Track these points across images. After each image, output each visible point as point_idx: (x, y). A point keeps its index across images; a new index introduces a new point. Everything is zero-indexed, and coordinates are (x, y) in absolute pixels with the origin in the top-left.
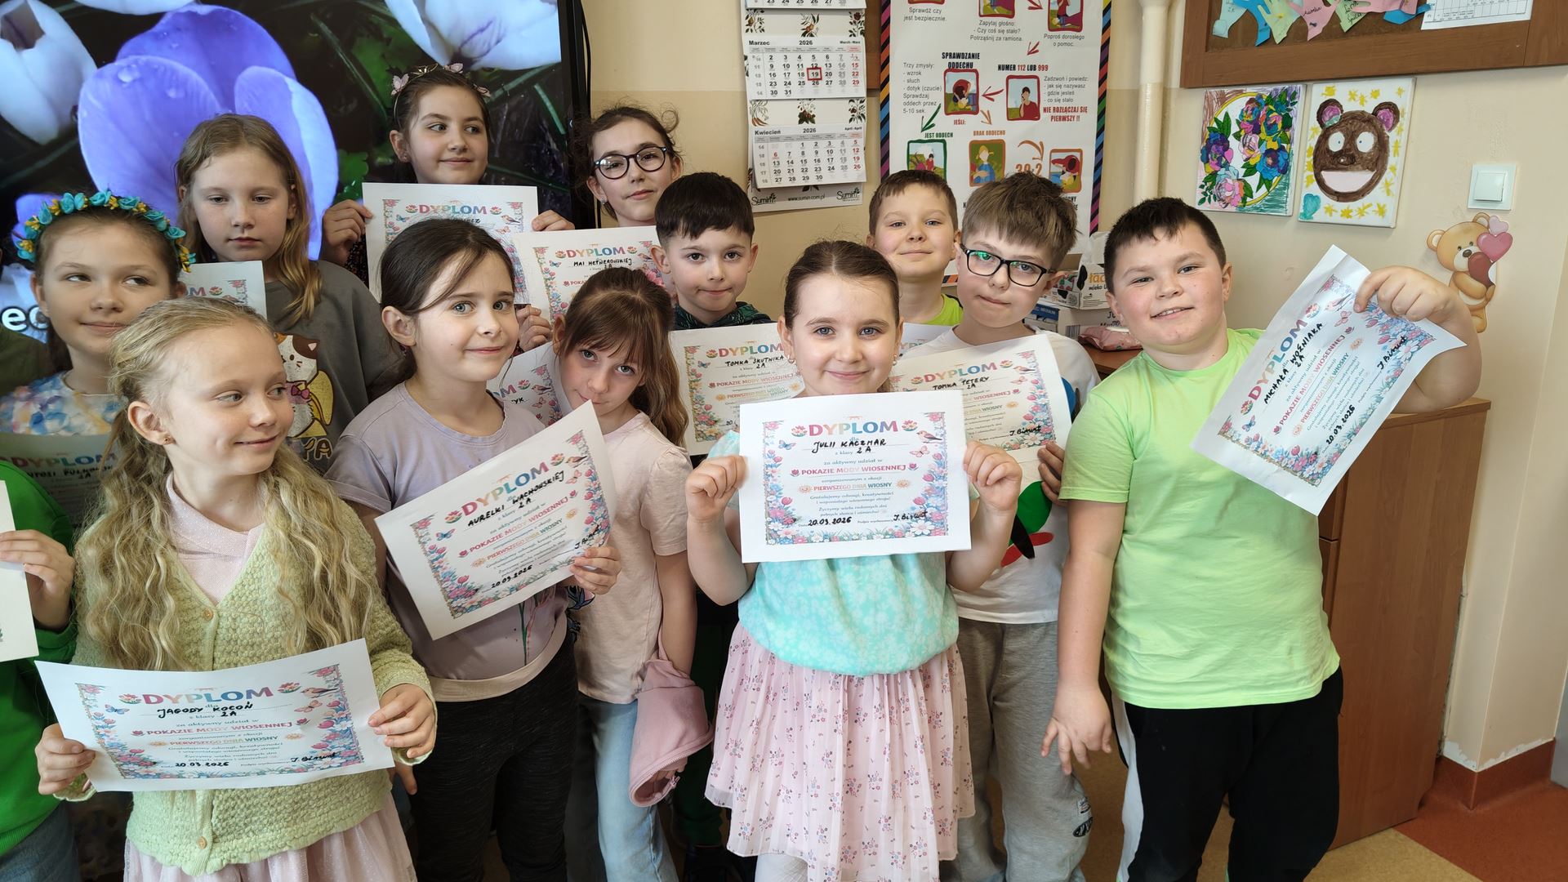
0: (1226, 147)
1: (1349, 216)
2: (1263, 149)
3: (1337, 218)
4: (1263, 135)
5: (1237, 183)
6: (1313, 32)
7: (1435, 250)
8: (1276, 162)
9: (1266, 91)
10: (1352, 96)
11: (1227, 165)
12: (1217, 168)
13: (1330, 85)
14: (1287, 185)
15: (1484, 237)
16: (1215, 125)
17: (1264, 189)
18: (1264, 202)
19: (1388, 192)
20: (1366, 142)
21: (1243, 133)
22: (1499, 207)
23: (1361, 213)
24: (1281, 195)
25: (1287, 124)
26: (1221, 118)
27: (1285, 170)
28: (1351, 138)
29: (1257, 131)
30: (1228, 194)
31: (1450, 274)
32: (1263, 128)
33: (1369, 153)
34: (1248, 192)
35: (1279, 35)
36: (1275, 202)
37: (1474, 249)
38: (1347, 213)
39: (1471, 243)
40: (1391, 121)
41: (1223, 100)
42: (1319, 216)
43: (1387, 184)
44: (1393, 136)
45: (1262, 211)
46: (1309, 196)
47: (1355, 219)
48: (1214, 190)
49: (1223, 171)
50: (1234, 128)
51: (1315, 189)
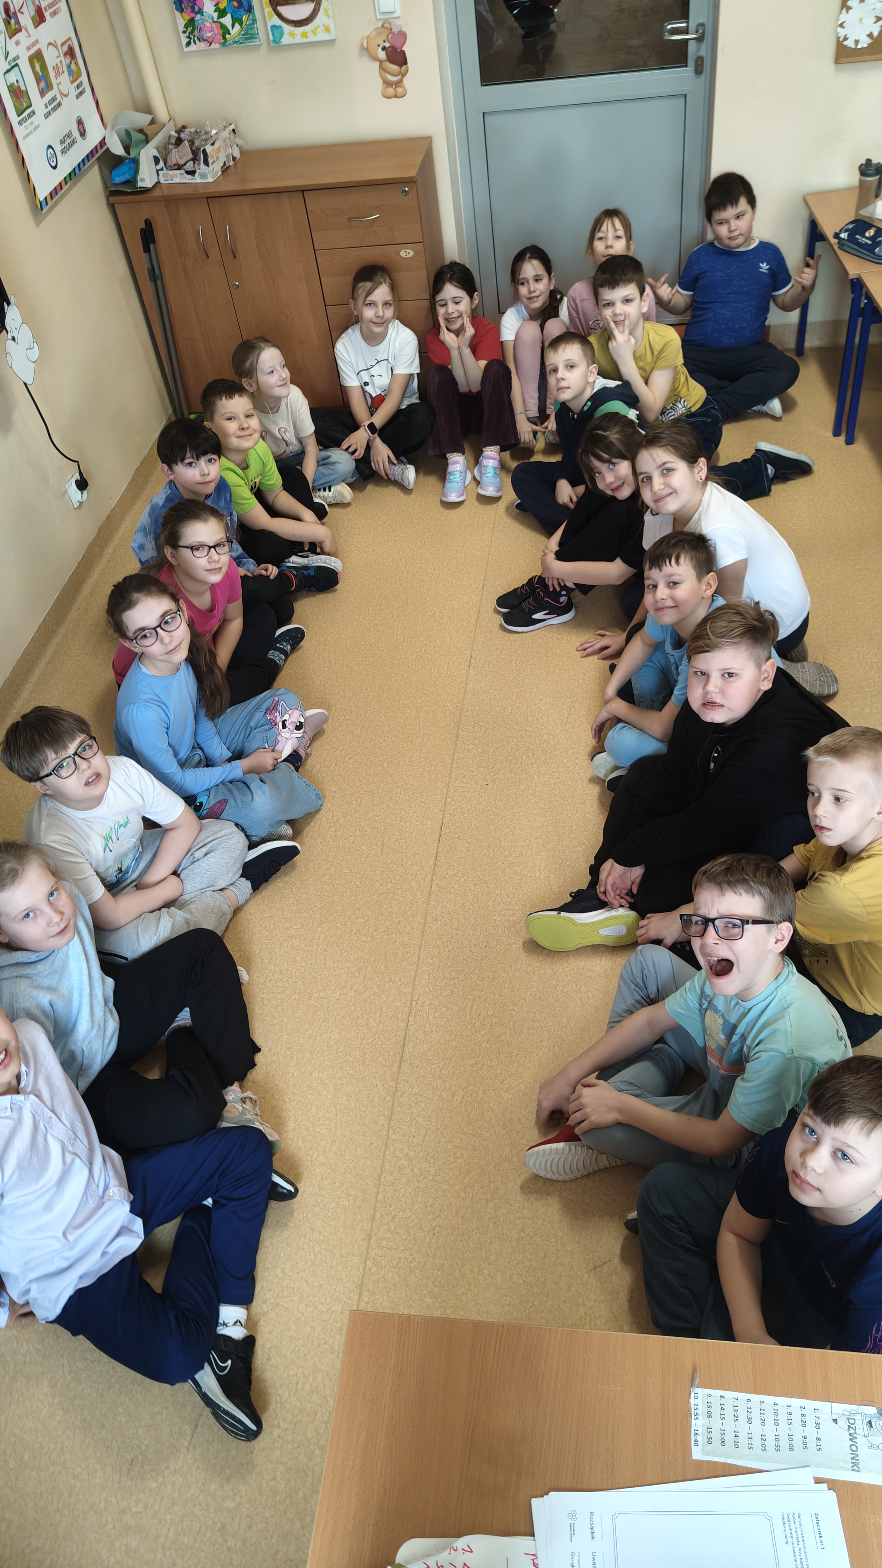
1: (306, 37)
3: (298, 39)
5: (214, 25)
7: (367, 49)
8: (240, 4)
11: (200, 12)
12: (193, 15)
14: (254, 21)
15: (390, 36)
17: (237, 26)
18: (240, 36)
19: (328, 16)
22: (395, 15)
23: (314, 32)
24: (253, 29)
27: (250, 9)
30: (209, 35)
31: (378, 64)
34: (225, 31)
36: (249, 35)
37: (387, 45)
38: (304, 35)
39: (384, 41)
42: (285, 40)
43: (326, 11)
45: (241, 43)
46: (274, 27)
47: (311, 38)
48: (196, 33)
49: (198, 17)
51: (276, 21)
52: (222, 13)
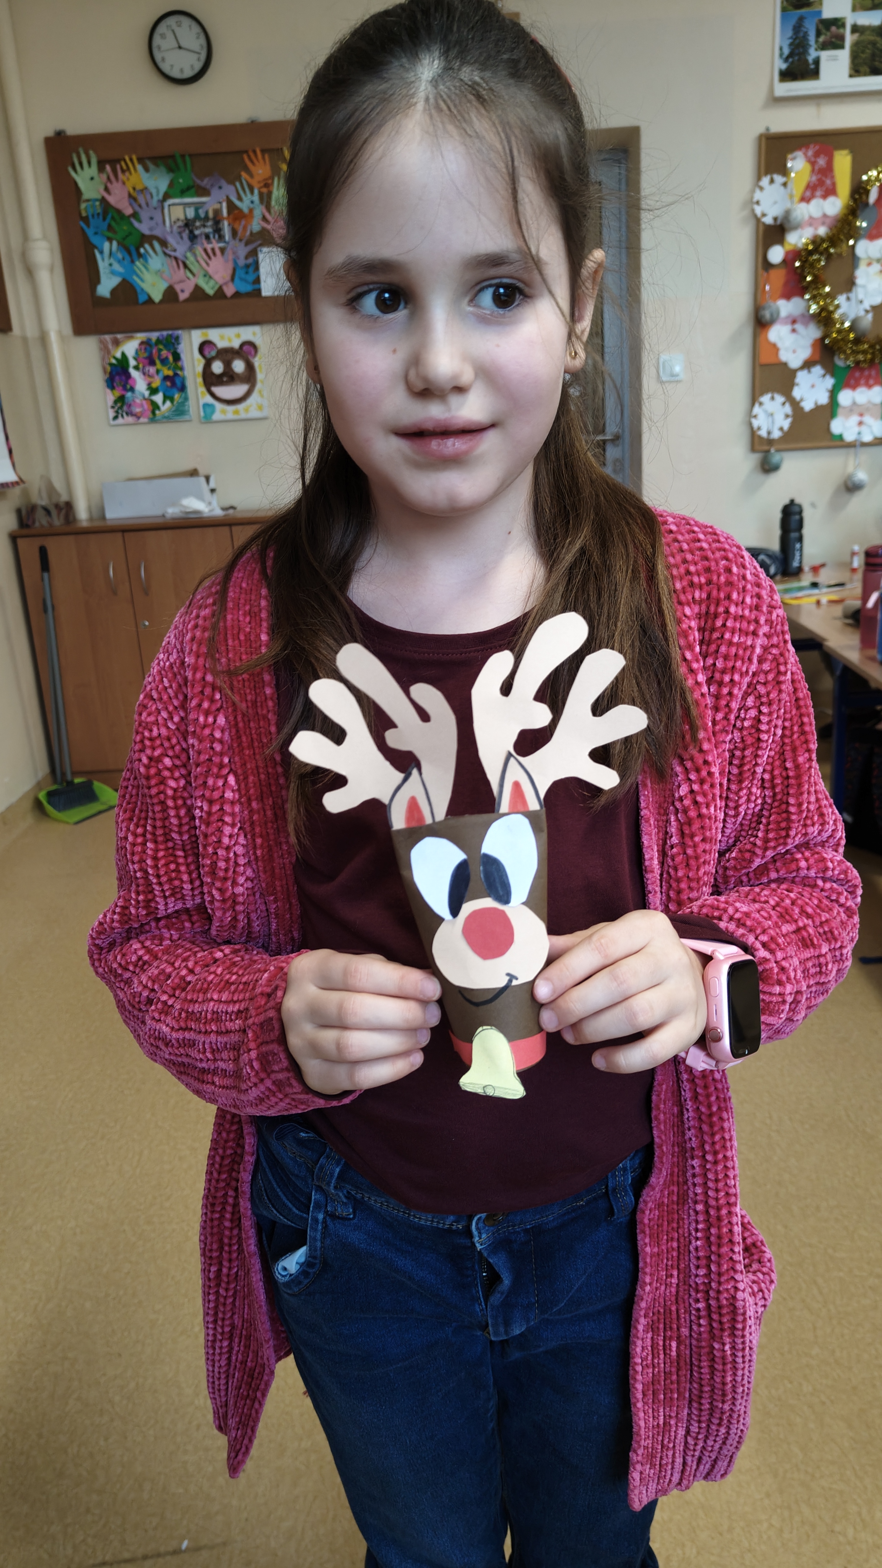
0: (128, 376)
1: (238, 414)
2: (161, 375)
3: (230, 417)
4: (159, 365)
5: (144, 402)
6: (183, 296)
8: (174, 384)
9: (154, 336)
10: (222, 337)
11: (132, 389)
12: (123, 392)
13: (204, 331)
14: (187, 399)
16: (114, 361)
17: (168, 403)
18: (171, 412)
19: (262, 396)
20: (239, 366)
21: (141, 366)
23: (247, 410)
24: (184, 406)
25: (177, 357)
26: (118, 355)
27: (183, 388)
28: (228, 365)
29: (152, 363)
30: (138, 410)
32: (158, 362)
33: (243, 373)
34: (155, 406)
35: (157, 297)
36: (180, 412)
38: (236, 412)
40: (253, 352)
41: (117, 343)
42: (217, 416)
44: (257, 362)
45: (170, 418)
46: (206, 405)
47: (243, 415)
48: (125, 408)
49: (129, 394)
50: (132, 363)
51: (209, 399)
52: (154, 391)
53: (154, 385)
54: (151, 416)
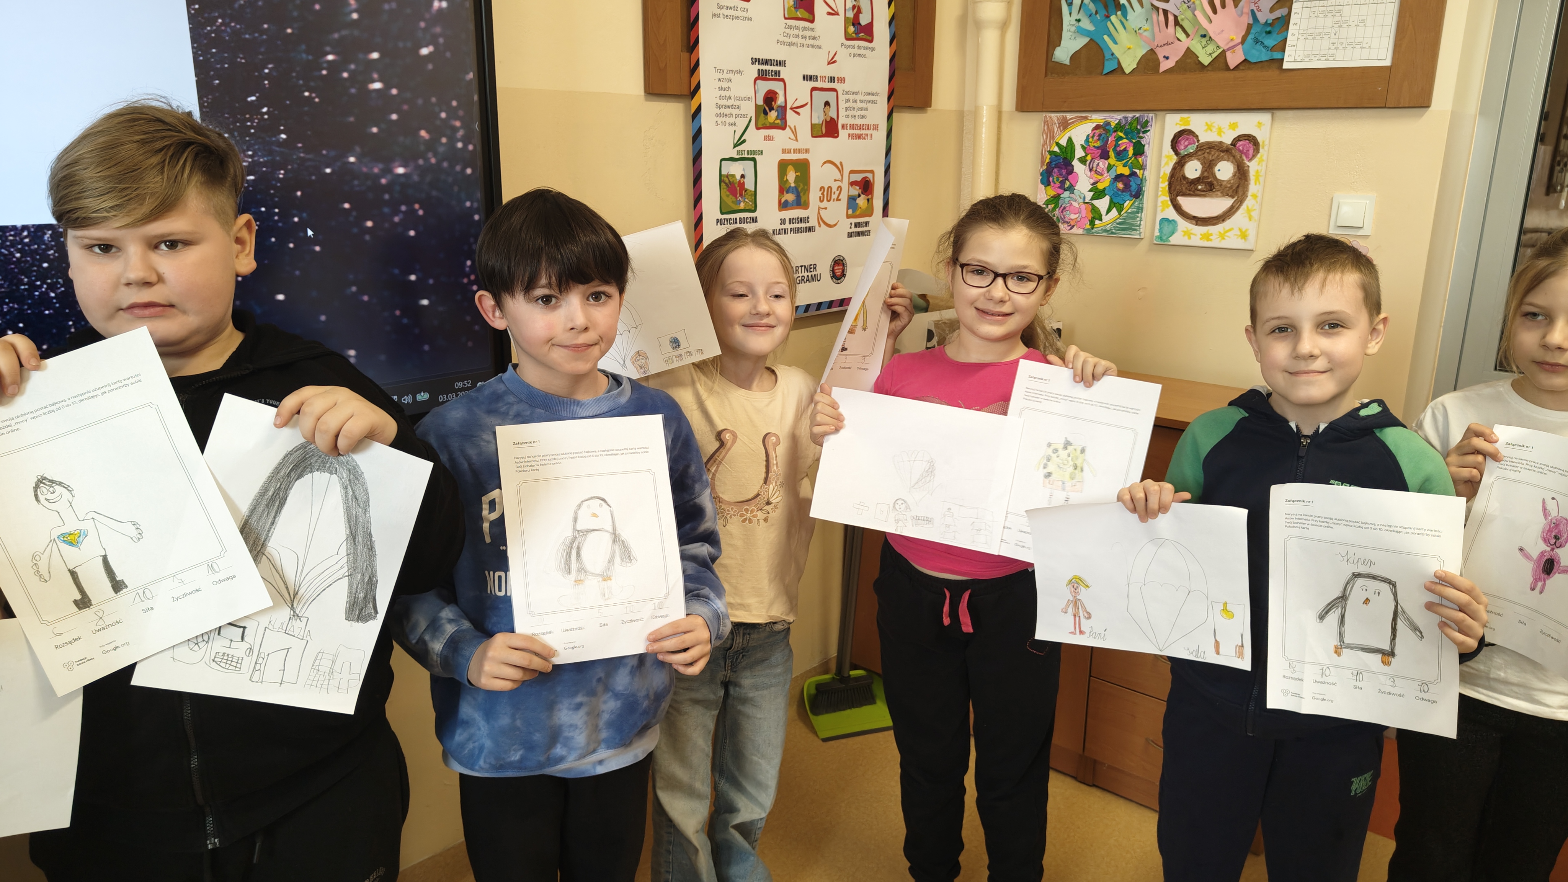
0: (1070, 171)
1: (1209, 240)
2: (1113, 174)
3: (1196, 241)
4: (1112, 160)
5: (1083, 206)
6: (1165, 65)
8: (1127, 187)
9: (1115, 119)
10: (1209, 127)
11: (1071, 189)
12: (1060, 191)
13: (1185, 115)
14: (1140, 209)
16: (1056, 149)
17: (1114, 212)
18: (1115, 225)
19: (1250, 218)
21: (1089, 158)
22: (1360, 232)
23: (1222, 236)
24: (1134, 218)
25: (1139, 151)
26: (1063, 142)
27: (1138, 195)
28: (1209, 167)
29: (1105, 156)
30: (1073, 216)
32: (1112, 154)
33: (1228, 181)
34: (1097, 215)
35: (1129, 65)
36: (1127, 226)
38: (1207, 237)
40: (1251, 152)
41: (1065, 125)
42: (1176, 239)
45: (1112, 233)
46: (1164, 220)
47: (1214, 243)
49: (1066, 194)
50: (1079, 153)
52: (1098, 194)
53: (1101, 186)
54: (1088, 226)
